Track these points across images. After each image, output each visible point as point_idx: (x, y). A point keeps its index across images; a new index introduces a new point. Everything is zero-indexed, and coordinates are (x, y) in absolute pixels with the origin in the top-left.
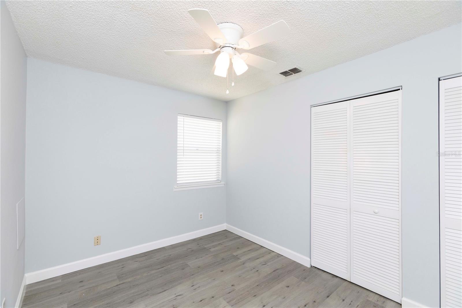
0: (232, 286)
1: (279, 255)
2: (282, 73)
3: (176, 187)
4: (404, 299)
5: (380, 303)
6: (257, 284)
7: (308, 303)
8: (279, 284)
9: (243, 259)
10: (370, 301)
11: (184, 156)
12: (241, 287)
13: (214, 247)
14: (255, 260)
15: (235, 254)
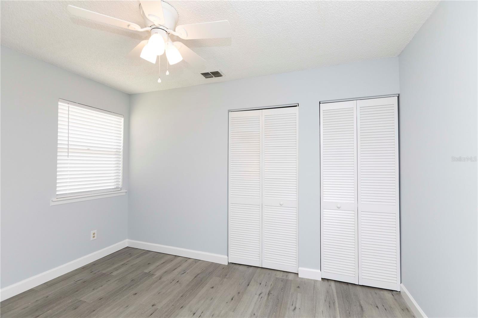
0: (153, 306)
1: (196, 261)
2: (203, 74)
3: (55, 200)
4: (300, 268)
5: (284, 277)
6: (181, 295)
7: (234, 296)
8: (203, 288)
9: (158, 274)
10: (278, 278)
11: (68, 157)
12: (164, 304)
13: (116, 269)
14: (172, 271)
15: (146, 271)
